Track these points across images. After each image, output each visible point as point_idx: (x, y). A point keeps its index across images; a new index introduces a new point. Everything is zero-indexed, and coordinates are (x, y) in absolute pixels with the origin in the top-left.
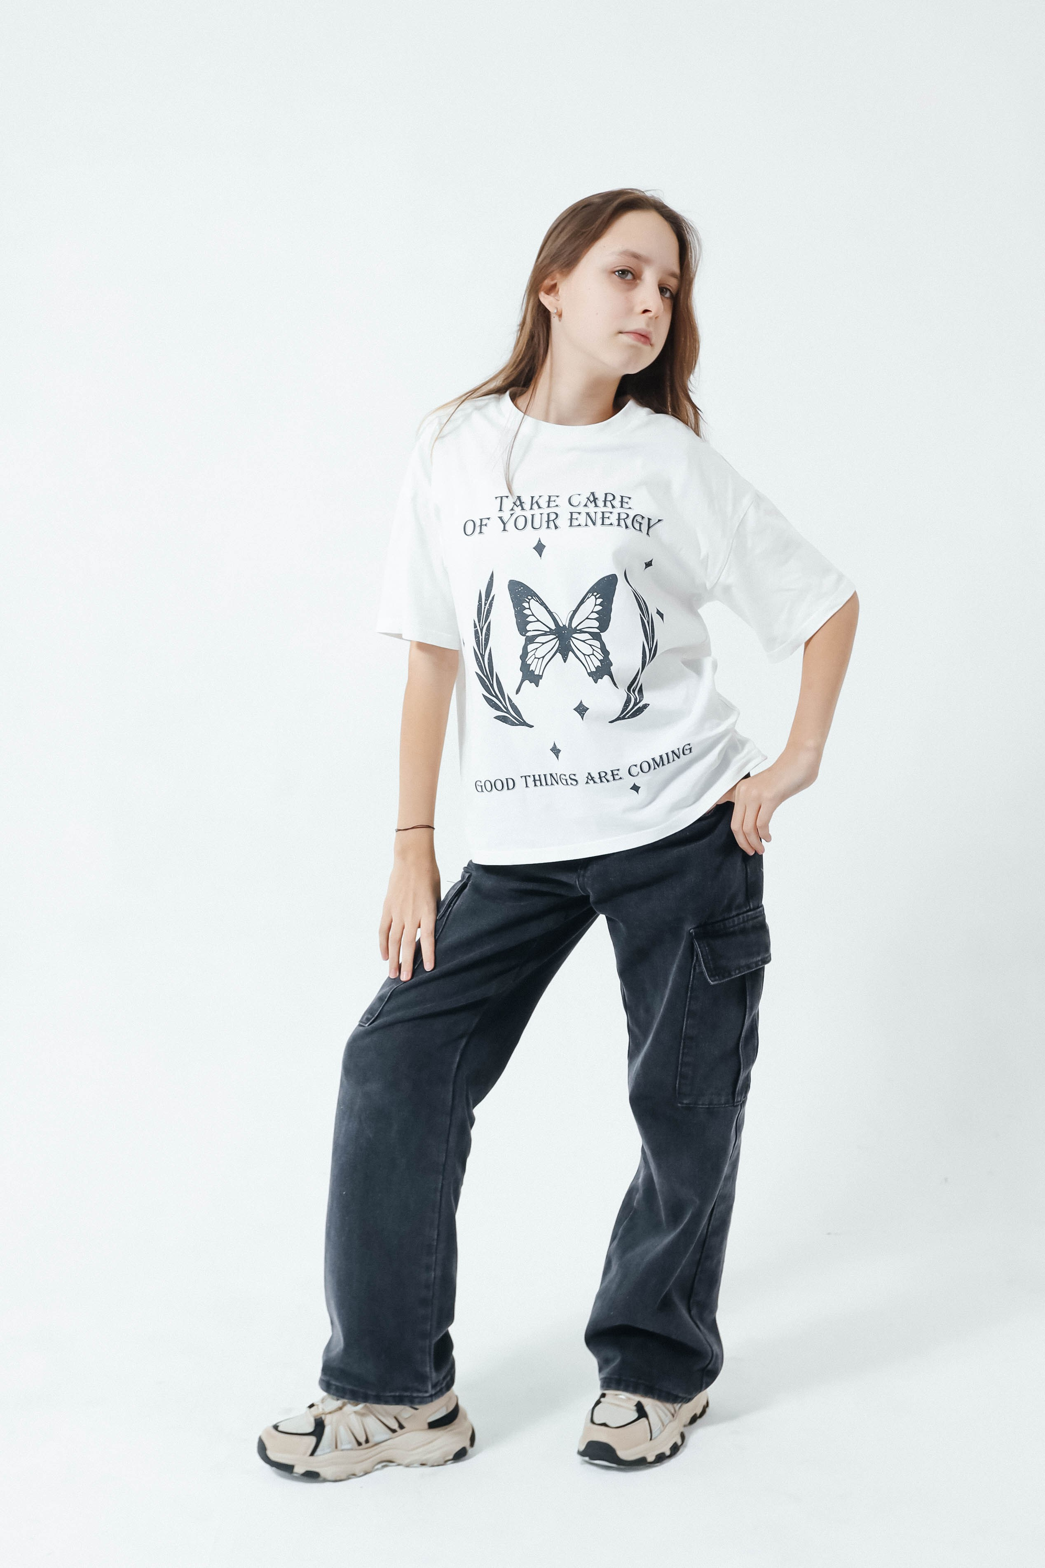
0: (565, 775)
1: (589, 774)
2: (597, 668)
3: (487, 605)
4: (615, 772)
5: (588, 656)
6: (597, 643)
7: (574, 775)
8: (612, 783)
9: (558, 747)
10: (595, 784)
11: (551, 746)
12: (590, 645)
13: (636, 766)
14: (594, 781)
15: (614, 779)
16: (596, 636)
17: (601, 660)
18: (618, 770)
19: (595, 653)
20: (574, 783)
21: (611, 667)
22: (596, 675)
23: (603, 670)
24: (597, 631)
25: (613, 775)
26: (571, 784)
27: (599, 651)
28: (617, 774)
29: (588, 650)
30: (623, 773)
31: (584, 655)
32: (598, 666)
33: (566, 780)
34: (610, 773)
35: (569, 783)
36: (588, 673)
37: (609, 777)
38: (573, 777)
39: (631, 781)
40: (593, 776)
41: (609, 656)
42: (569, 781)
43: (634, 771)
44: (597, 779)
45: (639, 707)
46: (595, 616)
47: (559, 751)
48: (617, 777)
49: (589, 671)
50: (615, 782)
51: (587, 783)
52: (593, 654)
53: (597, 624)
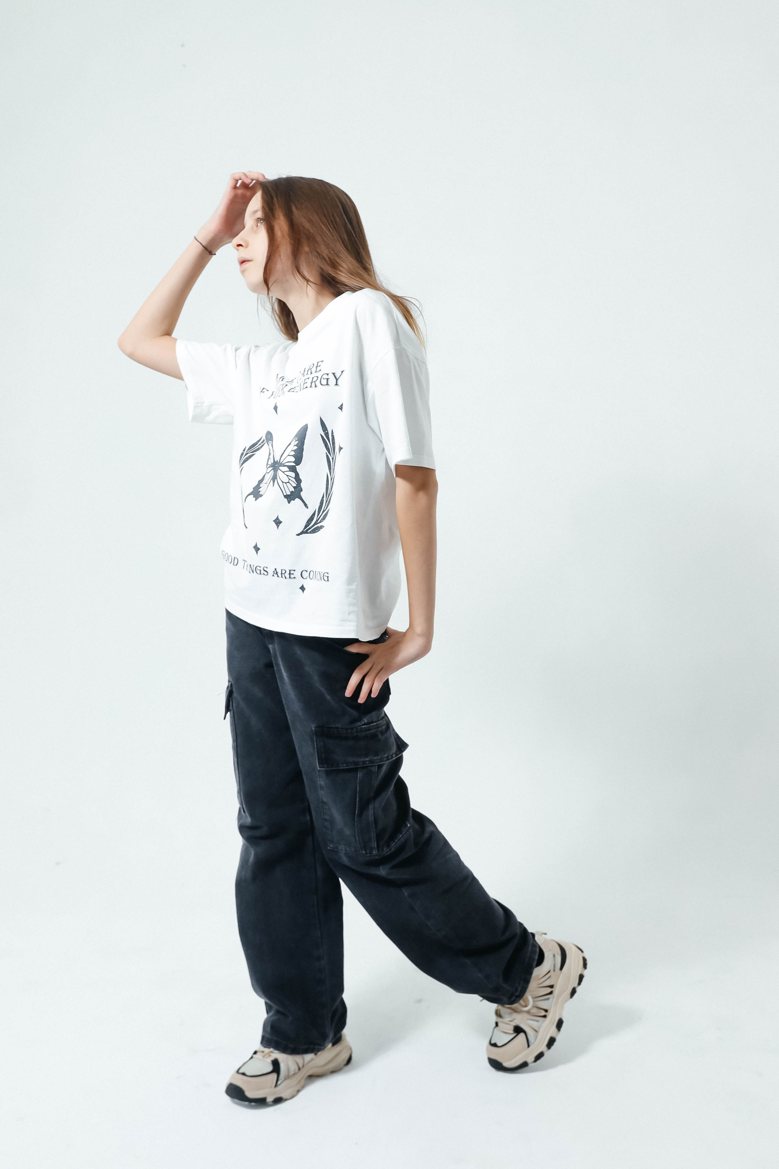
0: (260, 567)
1: (275, 569)
2: (292, 492)
3: (261, 445)
4: (292, 572)
5: (286, 483)
6: (293, 474)
7: (267, 568)
8: (288, 580)
9: (258, 546)
10: (278, 578)
11: (254, 545)
12: (287, 476)
13: (307, 571)
14: (277, 575)
15: (290, 578)
16: (293, 469)
17: (295, 487)
18: (294, 570)
19: (290, 481)
20: (266, 573)
21: (301, 492)
22: (290, 498)
23: (295, 495)
24: (293, 464)
25: (290, 574)
26: (264, 574)
27: (294, 480)
28: (293, 574)
29: (286, 479)
30: (297, 574)
31: (283, 482)
32: (292, 491)
33: (260, 570)
34: (288, 572)
35: (262, 573)
36: (284, 496)
37: (287, 575)
38: (265, 569)
39: (300, 582)
40: (277, 571)
41: (301, 484)
42: (262, 572)
43: (305, 574)
44: (280, 575)
45: (318, 527)
46: (293, 453)
47: (259, 549)
48: (292, 576)
49: (285, 494)
50: (290, 579)
51: (273, 575)
52: (289, 482)
53: (293, 459)
